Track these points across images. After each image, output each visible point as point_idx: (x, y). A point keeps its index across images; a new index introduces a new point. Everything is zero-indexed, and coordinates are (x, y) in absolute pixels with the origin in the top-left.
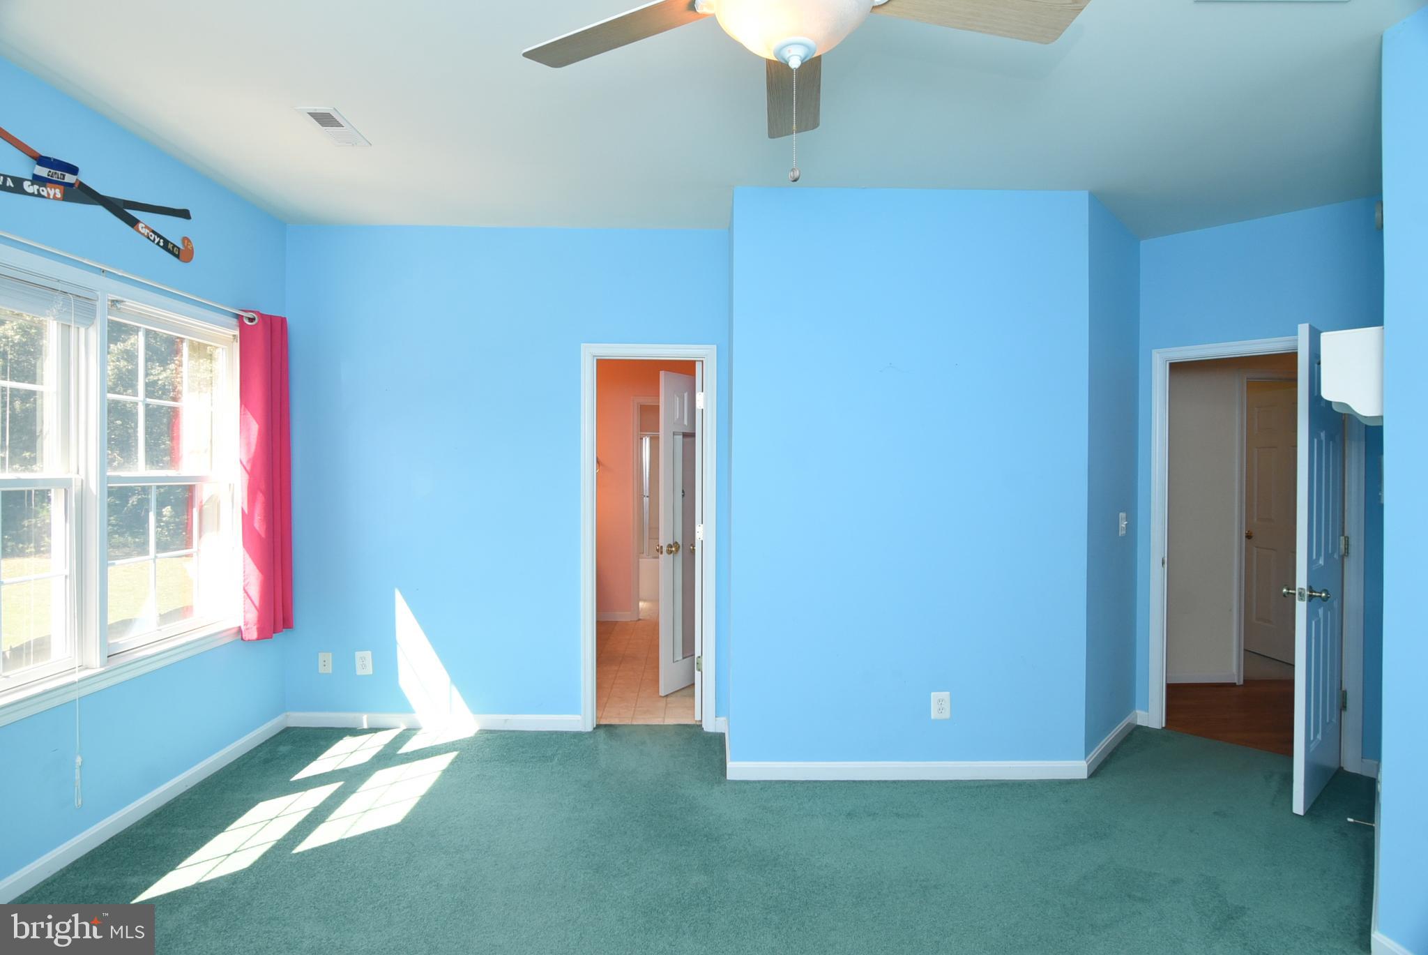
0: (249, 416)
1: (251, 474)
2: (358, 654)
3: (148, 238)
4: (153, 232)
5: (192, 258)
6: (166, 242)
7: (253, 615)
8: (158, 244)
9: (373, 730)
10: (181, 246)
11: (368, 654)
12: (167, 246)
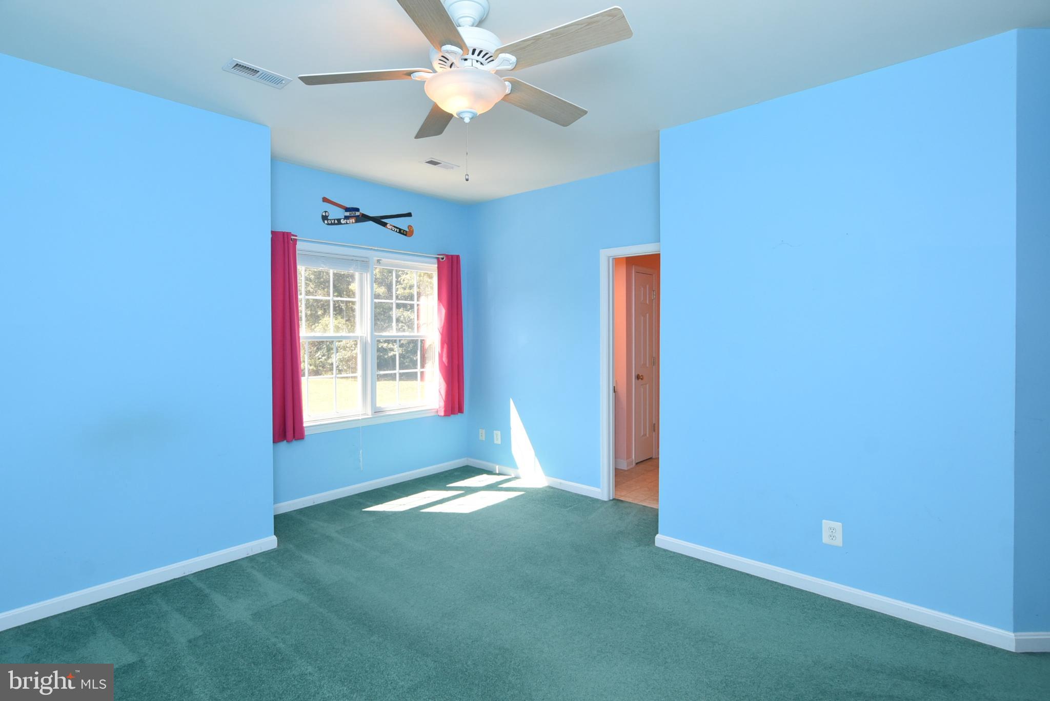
0: (442, 306)
1: (442, 334)
2: (495, 432)
3: (392, 230)
4: (394, 227)
5: (412, 234)
6: (400, 230)
7: (442, 404)
8: (396, 231)
9: (499, 474)
10: (407, 230)
11: (499, 433)
12: (401, 231)
